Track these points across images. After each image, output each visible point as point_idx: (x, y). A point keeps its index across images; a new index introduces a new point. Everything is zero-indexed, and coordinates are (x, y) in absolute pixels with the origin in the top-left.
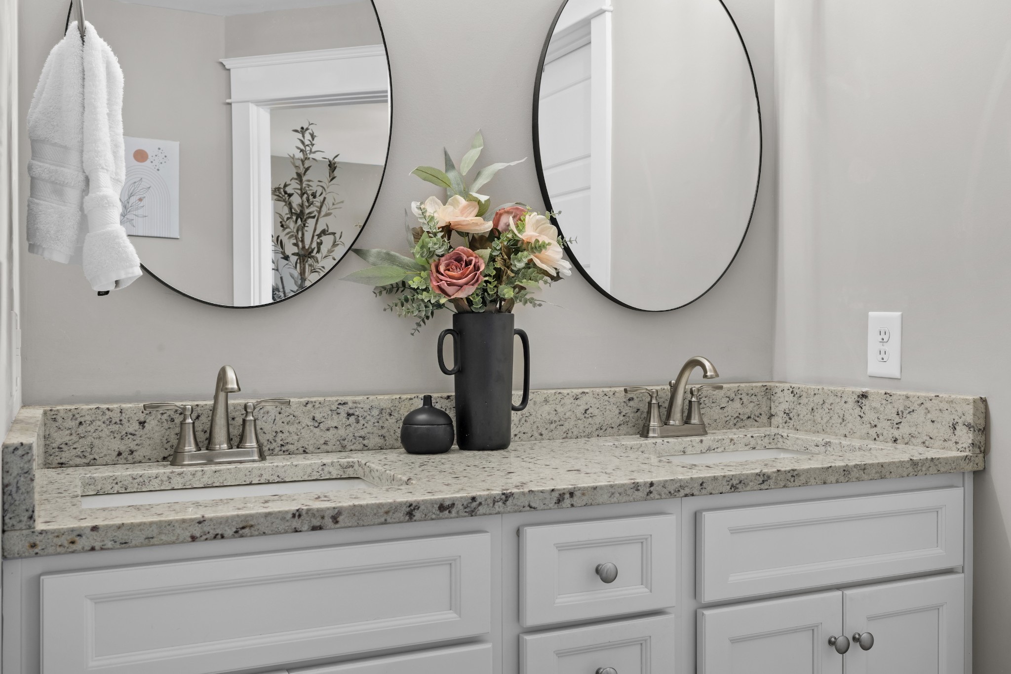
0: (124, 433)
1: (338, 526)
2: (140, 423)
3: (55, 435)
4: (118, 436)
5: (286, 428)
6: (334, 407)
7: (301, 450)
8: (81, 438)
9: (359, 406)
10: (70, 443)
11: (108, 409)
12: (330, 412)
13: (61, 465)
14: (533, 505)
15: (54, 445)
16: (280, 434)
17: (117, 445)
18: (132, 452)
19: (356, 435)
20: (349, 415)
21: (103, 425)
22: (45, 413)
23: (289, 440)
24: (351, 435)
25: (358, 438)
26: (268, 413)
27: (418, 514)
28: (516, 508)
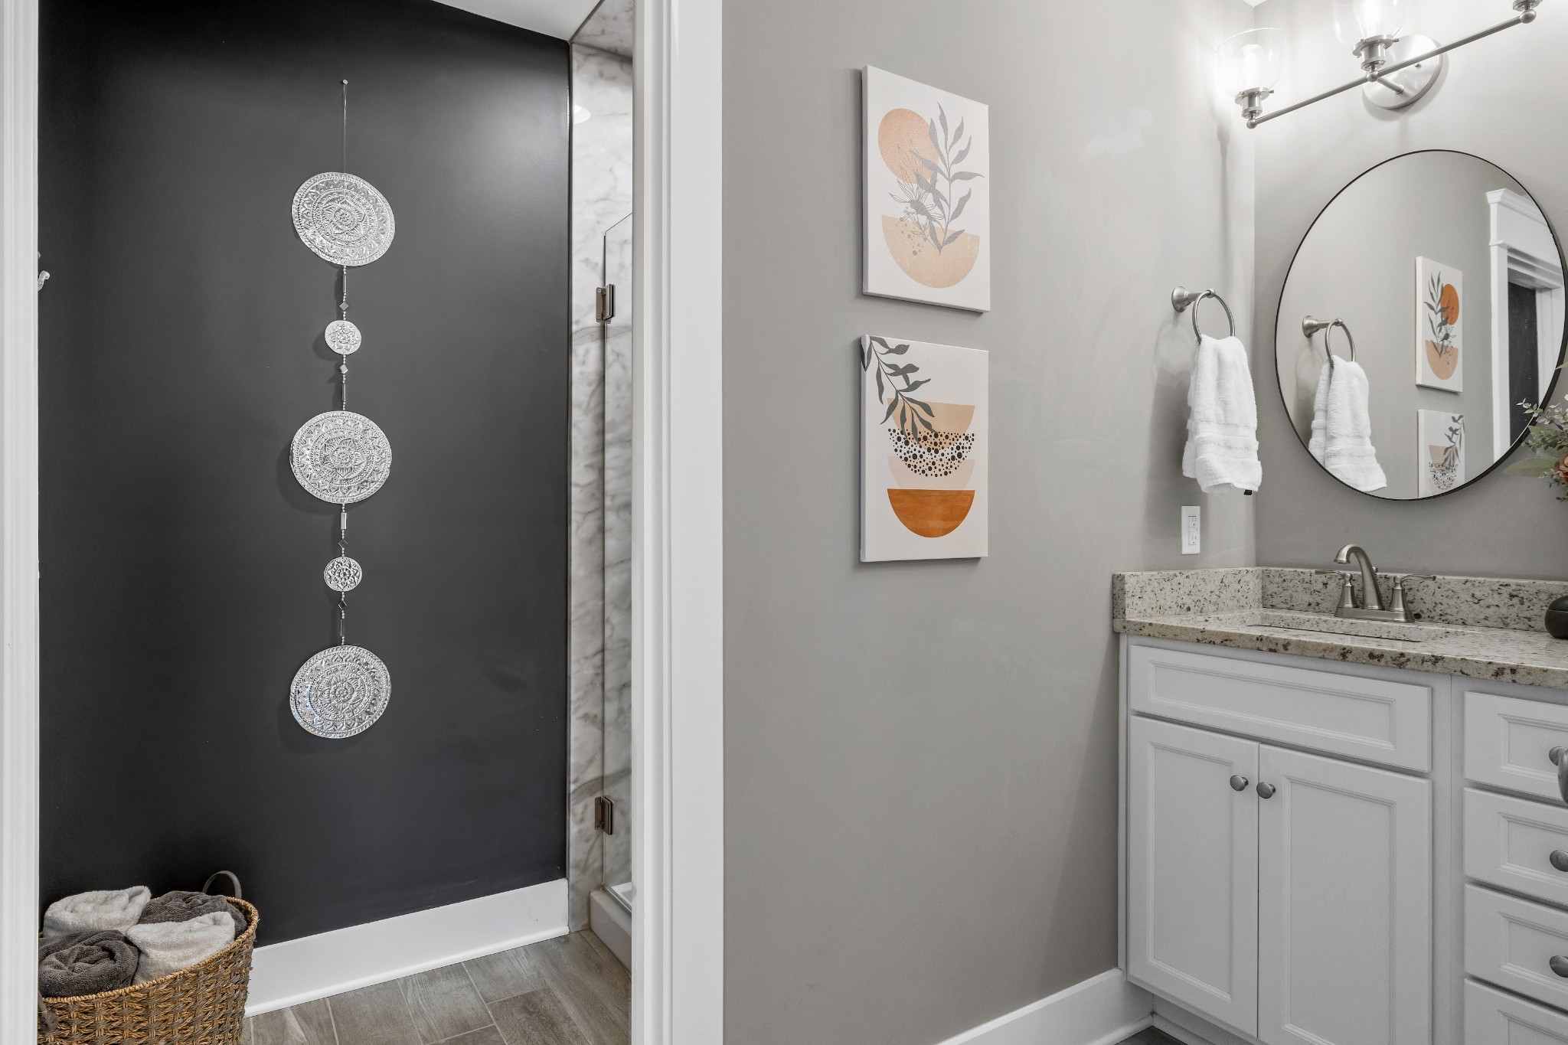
0: (1312, 590)
1: (1287, 652)
2: (1324, 584)
3: (1268, 586)
4: (1309, 592)
5: (1445, 601)
6: (1495, 587)
7: (1460, 621)
8: (1284, 590)
9: (1523, 588)
10: (1278, 593)
11: (1302, 572)
12: (1490, 592)
13: (1273, 606)
14: (1466, 671)
15: (1269, 593)
16: (1440, 606)
17: (1308, 598)
18: (1318, 604)
19: (1520, 615)
20: (1512, 596)
21: (1299, 583)
22: (1263, 571)
23: (1448, 611)
24: (1514, 615)
25: (1522, 619)
26: (1428, 586)
27: (1350, 657)
28: (1446, 670)
